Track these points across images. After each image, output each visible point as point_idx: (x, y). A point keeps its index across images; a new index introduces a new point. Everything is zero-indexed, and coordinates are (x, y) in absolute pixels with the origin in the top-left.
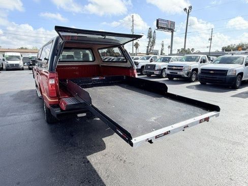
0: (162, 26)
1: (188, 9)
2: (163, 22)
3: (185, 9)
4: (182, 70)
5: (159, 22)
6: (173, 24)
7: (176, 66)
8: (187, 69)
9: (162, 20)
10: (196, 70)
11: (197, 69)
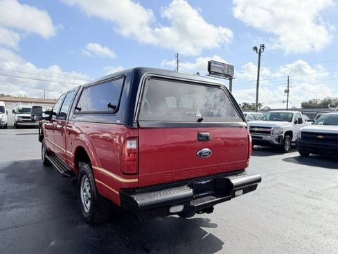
0: (217, 71)
1: (259, 48)
2: (217, 66)
3: (255, 48)
4: (269, 133)
5: (212, 65)
6: (231, 68)
7: (259, 127)
8: (277, 131)
9: (215, 62)
10: (290, 133)
11: (292, 132)
